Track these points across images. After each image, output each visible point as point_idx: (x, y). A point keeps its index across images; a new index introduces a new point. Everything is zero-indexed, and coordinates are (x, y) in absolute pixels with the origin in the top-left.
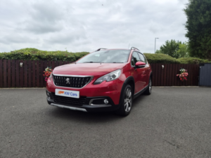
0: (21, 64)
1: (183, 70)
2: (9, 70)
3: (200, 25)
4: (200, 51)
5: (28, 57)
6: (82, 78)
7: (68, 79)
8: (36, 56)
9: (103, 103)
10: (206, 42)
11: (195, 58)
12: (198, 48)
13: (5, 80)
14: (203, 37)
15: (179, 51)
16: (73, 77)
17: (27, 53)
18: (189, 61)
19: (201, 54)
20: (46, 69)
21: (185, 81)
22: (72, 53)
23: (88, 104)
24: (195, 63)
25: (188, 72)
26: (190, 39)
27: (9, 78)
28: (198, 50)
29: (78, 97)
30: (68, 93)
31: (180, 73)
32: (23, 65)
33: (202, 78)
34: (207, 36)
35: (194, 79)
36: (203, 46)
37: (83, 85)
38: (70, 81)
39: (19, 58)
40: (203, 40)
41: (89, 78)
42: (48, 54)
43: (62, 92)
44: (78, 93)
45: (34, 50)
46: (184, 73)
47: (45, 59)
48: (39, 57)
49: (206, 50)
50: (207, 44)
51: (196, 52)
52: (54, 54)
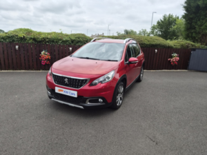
0: (17, 47)
1: (175, 55)
2: (5, 52)
3: (198, 7)
4: (194, 35)
5: (23, 39)
6: (79, 80)
7: (66, 80)
8: (31, 38)
9: (98, 102)
10: (201, 26)
11: (188, 42)
12: (193, 31)
13: (2, 62)
14: (199, 20)
15: (176, 27)
16: (71, 79)
17: (21, 35)
18: (182, 45)
19: (195, 38)
20: (43, 53)
21: (175, 65)
22: (67, 35)
23: (85, 103)
24: (188, 47)
25: (179, 56)
26: (186, 21)
27: (6, 61)
28: (192, 33)
29: (76, 96)
30: (67, 92)
31: (171, 57)
32: (19, 48)
33: (192, 62)
34: (203, 19)
35: (184, 63)
36: (198, 29)
37: (81, 86)
38: (68, 81)
39: (13, 41)
40: (199, 23)
41: (86, 80)
42: (43, 36)
43: (62, 91)
44: (76, 93)
45: (29, 32)
46: (175, 57)
47: (40, 42)
48: (34, 39)
49: (200, 33)
50: (202, 28)
51: (190, 35)
52: (49, 37)
